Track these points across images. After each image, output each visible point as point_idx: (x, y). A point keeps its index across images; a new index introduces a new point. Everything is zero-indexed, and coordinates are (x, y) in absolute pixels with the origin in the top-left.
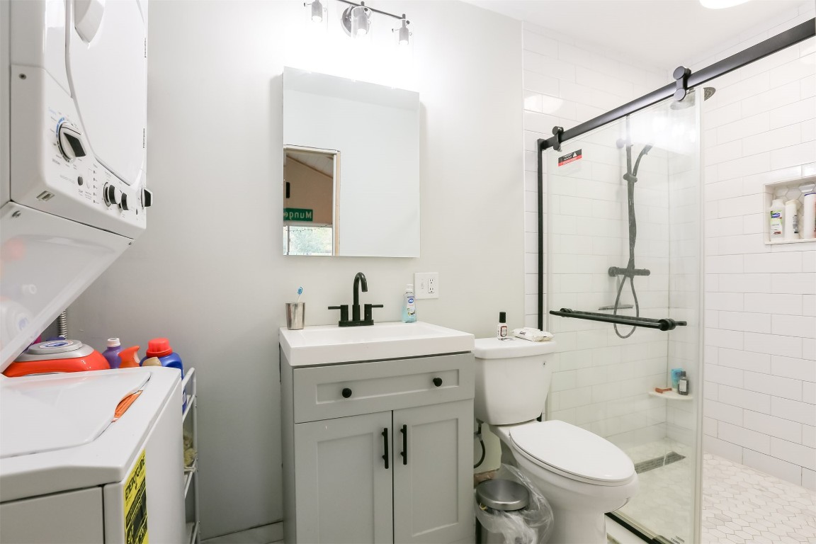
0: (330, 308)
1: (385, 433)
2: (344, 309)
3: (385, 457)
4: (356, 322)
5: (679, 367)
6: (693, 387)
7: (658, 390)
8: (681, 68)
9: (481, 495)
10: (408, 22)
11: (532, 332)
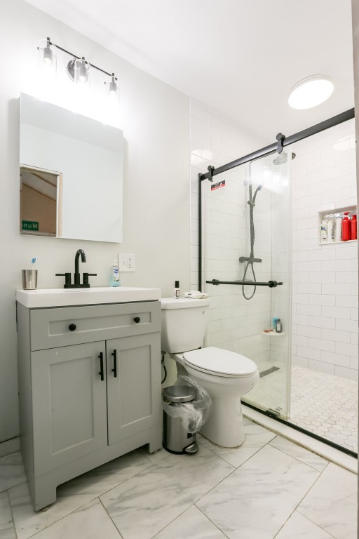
0: (57, 275)
1: (101, 356)
2: (68, 276)
3: (101, 373)
4: (77, 285)
5: (277, 317)
6: (285, 328)
7: (267, 331)
8: (280, 134)
9: (166, 395)
10: (116, 79)
11: (195, 293)
